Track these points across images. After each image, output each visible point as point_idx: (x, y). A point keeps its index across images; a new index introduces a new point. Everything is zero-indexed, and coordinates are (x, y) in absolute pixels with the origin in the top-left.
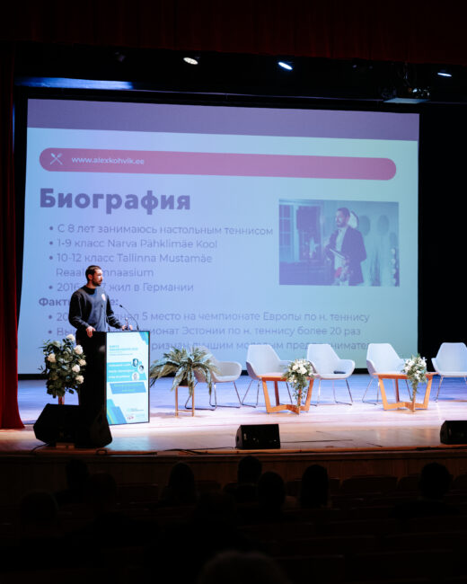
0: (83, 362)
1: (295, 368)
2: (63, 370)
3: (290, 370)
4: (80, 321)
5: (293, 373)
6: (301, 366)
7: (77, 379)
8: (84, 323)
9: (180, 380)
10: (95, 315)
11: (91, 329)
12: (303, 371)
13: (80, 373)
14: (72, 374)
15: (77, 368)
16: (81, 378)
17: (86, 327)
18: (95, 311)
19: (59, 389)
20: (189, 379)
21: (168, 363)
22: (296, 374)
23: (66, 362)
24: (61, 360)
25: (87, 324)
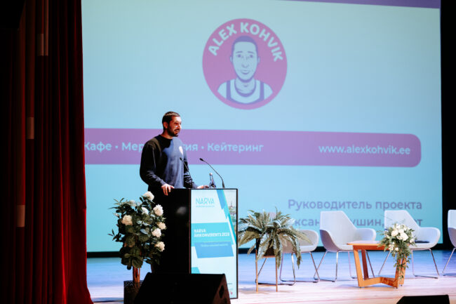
0: (163, 226)
1: (394, 234)
2: (143, 234)
3: (388, 237)
4: (154, 176)
5: (393, 240)
6: (402, 231)
7: (157, 245)
8: (159, 179)
9: (266, 249)
10: (171, 170)
11: (166, 186)
12: (404, 237)
13: (162, 239)
14: (152, 239)
15: (157, 233)
16: (161, 245)
17: (161, 185)
18: (172, 166)
19: (136, 259)
20: (275, 248)
21: (250, 229)
22: (397, 241)
23: (146, 224)
24: (140, 222)
25: (162, 181)
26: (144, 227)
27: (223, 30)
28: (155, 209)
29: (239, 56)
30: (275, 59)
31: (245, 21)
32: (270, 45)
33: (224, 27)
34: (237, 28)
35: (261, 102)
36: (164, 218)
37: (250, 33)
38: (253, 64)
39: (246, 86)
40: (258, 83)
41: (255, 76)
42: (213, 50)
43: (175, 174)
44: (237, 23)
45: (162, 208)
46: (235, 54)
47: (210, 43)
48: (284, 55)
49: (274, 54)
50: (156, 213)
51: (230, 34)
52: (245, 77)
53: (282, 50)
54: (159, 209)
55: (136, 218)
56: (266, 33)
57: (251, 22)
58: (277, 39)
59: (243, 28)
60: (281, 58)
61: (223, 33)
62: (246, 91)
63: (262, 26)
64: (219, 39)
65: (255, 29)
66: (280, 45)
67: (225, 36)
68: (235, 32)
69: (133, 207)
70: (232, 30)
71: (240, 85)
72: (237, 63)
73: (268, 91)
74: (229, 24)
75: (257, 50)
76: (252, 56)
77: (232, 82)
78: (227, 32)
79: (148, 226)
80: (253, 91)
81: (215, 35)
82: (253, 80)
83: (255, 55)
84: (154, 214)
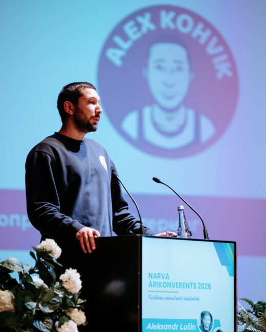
4: (59, 214)
8: (68, 219)
26: (41, 316)
27: (131, 23)
28: (63, 277)
29: (159, 68)
30: (220, 75)
31: (168, 8)
32: (210, 50)
33: (132, 17)
34: (156, 20)
35: (195, 147)
36: (80, 301)
37: (176, 30)
38: (182, 82)
39: (170, 119)
40: (191, 114)
41: (187, 102)
42: (115, 56)
43: (95, 212)
44: (155, 12)
45: (78, 275)
46: (152, 64)
47: (109, 43)
48: (234, 68)
49: (217, 67)
50: (66, 286)
51: (144, 30)
52: (170, 104)
53: (231, 59)
54: (73, 279)
55: (24, 296)
56: (204, 30)
57: (179, 11)
58: (222, 42)
59: (166, 20)
60: (229, 74)
61: (131, 27)
62: (171, 127)
63: (197, 18)
64: (125, 38)
65: (185, 24)
66: (227, 51)
67: (135, 33)
68: (152, 27)
69: (15, 276)
70: (146, 23)
71: (160, 117)
72: (156, 79)
73: (208, 129)
74: (141, 12)
75: (190, 58)
76: (180, 69)
77: (147, 111)
78: (139, 25)
79: (49, 315)
80: (182, 128)
81: (119, 30)
82: (182, 110)
83: (186, 66)
84: (62, 288)
